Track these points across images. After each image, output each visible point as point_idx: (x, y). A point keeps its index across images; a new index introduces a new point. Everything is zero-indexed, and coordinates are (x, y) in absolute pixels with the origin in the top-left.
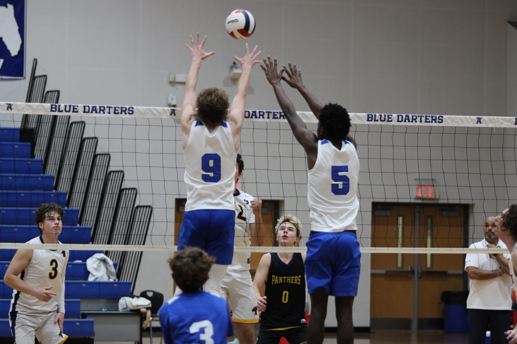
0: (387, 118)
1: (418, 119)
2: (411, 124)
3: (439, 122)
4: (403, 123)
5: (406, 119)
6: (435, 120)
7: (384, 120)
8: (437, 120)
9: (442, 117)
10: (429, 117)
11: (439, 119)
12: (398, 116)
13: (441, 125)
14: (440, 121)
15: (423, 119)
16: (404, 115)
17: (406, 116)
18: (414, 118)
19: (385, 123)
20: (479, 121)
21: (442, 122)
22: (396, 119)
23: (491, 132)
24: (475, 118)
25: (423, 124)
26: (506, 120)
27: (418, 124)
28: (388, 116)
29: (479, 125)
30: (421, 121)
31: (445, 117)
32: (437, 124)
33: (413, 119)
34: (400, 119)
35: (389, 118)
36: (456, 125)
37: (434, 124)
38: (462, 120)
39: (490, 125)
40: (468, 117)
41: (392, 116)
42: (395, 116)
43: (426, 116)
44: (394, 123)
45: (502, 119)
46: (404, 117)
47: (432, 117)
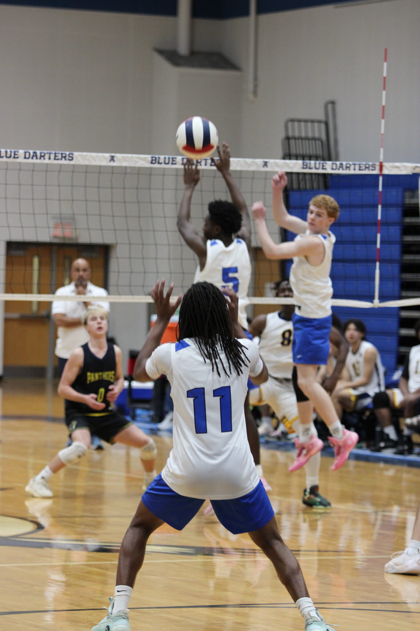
0: (13, 155)
1: (47, 156)
2: (38, 161)
3: (69, 160)
4: (30, 161)
5: (33, 156)
6: (65, 157)
7: (10, 157)
8: (67, 158)
9: (72, 154)
10: (59, 153)
11: (69, 156)
12: (25, 153)
13: (72, 163)
14: (71, 158)
15: (52, 156)
16: (31, 152)
17: (34, 153)
18: (43, 154)
19: (11, 160)
20: (112, 159)
21: (72, 160)
22: (23, 156)
23: (124, 171)
24: (108, 155)
25: (52, 161)
26: (141, 159)
27: (47, 161)
28: (15, 152)
29: (112, 164)
30: (50, 159)
31: (76, 154)
32: (67, 162)
33: (41, 156)
34: (27, 156)
35: (15, 154)
36: (87, 163)
37: (63, 162)
38: (93, 158)
39: (124, 164)
40: (100, 154)
41: (18, 152)
42: (21, 152)
43: (55, 153)
44: (21, 160)
45: (138, 158)
46: (32, 154)
47: (62, 154)
